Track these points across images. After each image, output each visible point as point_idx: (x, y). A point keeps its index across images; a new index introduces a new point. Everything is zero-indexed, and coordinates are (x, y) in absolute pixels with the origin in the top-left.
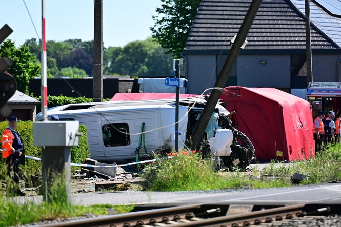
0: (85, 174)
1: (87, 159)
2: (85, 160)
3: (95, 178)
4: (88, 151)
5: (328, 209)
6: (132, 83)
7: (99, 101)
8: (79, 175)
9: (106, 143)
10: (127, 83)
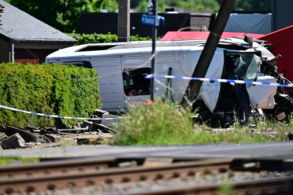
0: (87, 128)
1: (97, 110)
2: (94, 112)
3: (98, 131)
4: (99, 100)
5: (256, 166)
6: (209, 19)
7: (125, 40)
8: (80, 128)
9: (127, 91)
10: (201, 18)
